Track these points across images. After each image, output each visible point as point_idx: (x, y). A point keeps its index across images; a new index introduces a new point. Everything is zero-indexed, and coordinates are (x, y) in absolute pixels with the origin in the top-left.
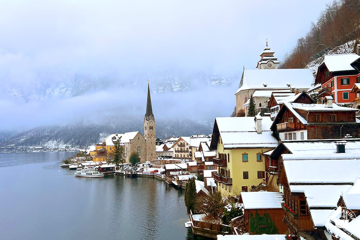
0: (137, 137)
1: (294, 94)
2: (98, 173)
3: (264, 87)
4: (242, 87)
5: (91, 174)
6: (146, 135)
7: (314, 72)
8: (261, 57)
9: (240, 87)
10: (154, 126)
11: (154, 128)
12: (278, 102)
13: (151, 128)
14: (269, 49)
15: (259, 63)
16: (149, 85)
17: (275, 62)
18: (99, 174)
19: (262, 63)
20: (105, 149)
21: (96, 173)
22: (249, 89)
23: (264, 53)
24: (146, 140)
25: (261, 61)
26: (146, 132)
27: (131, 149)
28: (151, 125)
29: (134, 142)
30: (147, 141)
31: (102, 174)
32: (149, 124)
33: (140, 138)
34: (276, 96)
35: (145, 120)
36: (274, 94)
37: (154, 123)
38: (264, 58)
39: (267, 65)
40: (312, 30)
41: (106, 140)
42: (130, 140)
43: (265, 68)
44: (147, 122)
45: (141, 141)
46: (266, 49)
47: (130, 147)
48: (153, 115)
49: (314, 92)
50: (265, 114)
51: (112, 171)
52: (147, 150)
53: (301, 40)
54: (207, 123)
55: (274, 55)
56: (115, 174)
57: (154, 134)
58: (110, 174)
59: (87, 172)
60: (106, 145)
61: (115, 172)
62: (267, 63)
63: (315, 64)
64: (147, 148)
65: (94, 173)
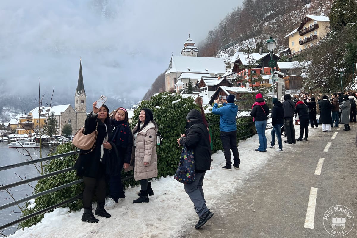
0: (69, 110)
1: (217, 79)
2: (34, 144)
3: (188, 71)
4: (171, 69)
5: (28, 144)
6: (77, 109)
7: (224, 60)
8: (184, 46)
9: (169, 69)
10: (85, 100)
11: (85, 101)
12: (207, 84)
13: (82, 102)
14: (191, 40)
15: (183, 51)
16: (81, 62)
17: (195, 51)
18: (36, 144)
19: (185, 51)
20: (31, 122)
21: (32, 143)
22: (177, 72)
23: (187, 43)
24: (76, 113)
25: (184, 49)
26: (77, 105)
27: (62, 122)
28: (83, 99)
29: (65, 115)
30: (78, 114)
31: (39, 145)
32: (80, 97)
33: (71, 111)
34: (205, 80)
35: (76, 94)
36: (204, 78)
37: (85, 97)
38: (187, 47)
39: (189, 53)
40: (220, 25)
41: (32, 113)
42: (61, 113)
43: (188, 55)
44: (79, 96)
45: (71, 114)
46: (188, 40)
47: (61, 119)
48: (84, 90)
49: (229, 77)
50: (193, 92)
51: (48, 142)
52: (78, 123)
53: (211, 32)
54: (120, 99)
55: (194, 45)
56: (50, 144)
57: (85, 107)
58: (45, 145)
59: (23, 143)
60: (32, 118)
61: (50, 143)
62: (189, 51)
63: (225, 54)
64: (77, 120)
65: (31, 144)
